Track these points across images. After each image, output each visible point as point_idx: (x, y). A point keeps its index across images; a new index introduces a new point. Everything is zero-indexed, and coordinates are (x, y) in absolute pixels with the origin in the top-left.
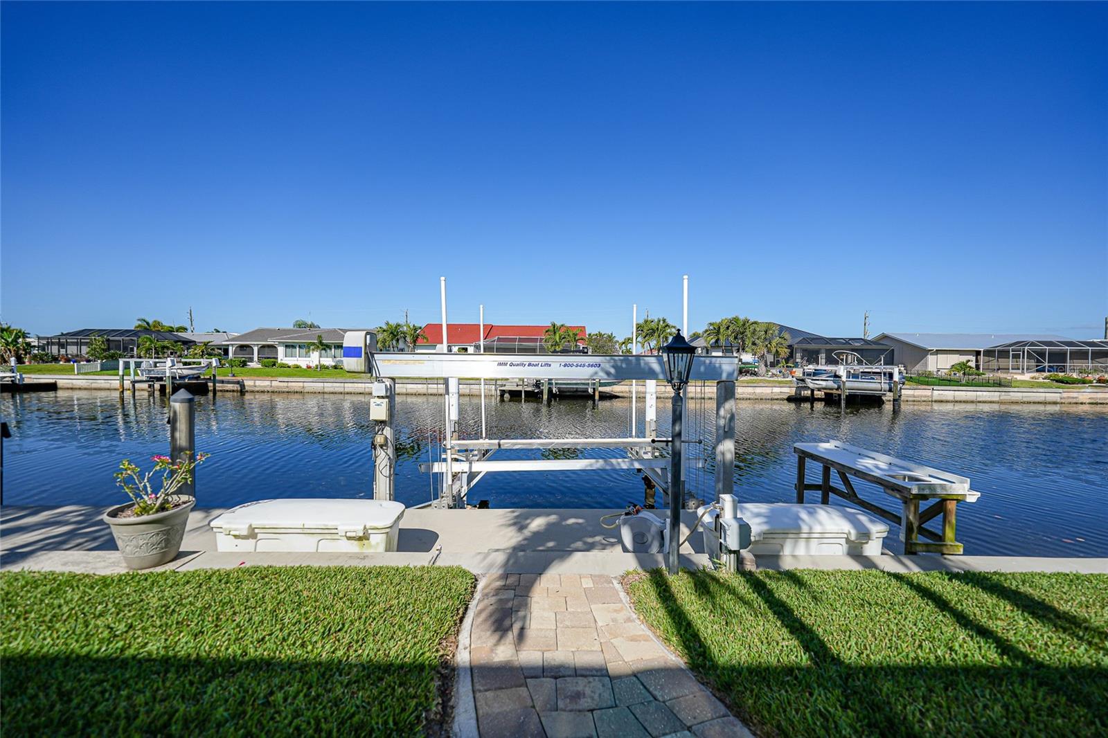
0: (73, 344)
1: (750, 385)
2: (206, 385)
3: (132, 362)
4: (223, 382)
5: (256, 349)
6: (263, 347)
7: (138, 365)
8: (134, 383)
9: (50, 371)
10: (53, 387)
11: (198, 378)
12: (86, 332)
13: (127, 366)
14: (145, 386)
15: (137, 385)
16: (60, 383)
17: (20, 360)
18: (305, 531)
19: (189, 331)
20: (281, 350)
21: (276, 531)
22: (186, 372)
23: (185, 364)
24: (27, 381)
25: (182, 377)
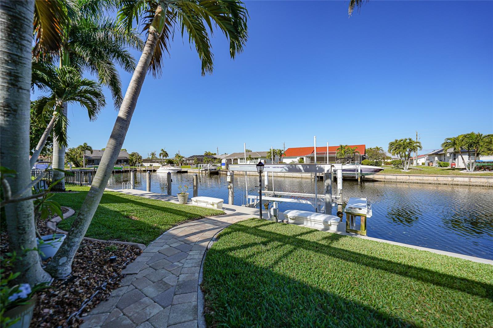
0: (191, 160)
1: (483, 176)
2: (218, 172)
3: (202, 165)
4: (222, 171)
5: (232, 160)
6: (235, 159)
7: (203, 165)
8: (202, 171)
9: (186, 168)
10: (186, 172)
11: (216, 170)
12: (194, 156)
13: (200, 166)
14: (204, 172)
15: (203, 172)
16: (188, 171)
17: (181, 165)
18: (204, 202)
19: (217, 155)
20: (239, 160)
21: (201, 201)
22: (213, 168)
23: (213, 165)
24: (183, 170)
25: (212, 170)
